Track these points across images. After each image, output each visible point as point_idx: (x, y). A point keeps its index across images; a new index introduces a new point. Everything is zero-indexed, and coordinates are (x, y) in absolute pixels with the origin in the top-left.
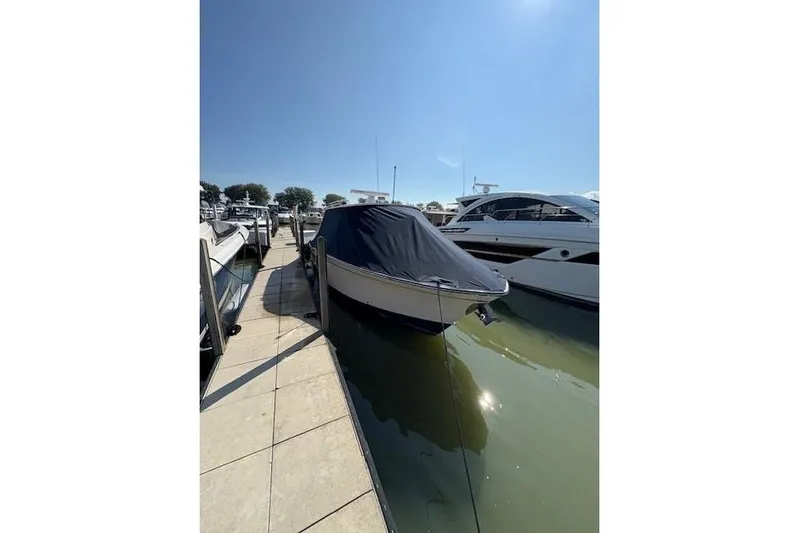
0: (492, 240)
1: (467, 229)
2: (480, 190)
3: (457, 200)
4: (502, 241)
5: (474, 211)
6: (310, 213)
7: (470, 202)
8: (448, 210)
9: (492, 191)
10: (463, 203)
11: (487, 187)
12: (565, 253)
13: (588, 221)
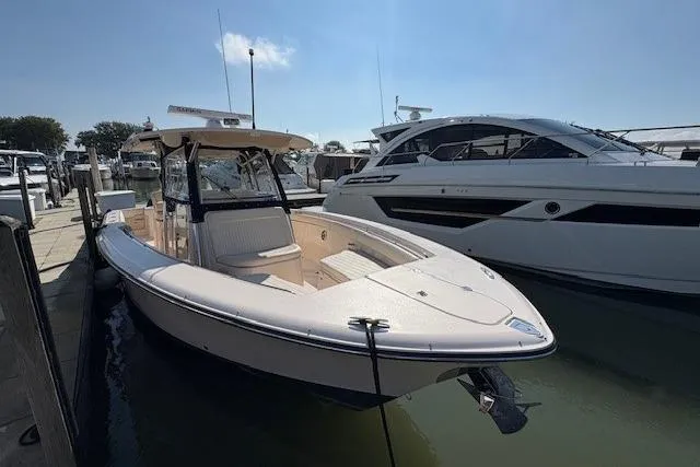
0: (436, 192)
1: (394, 177)
2: (405, 117)
3: (374, 131)
4: (452, 193)
5: (401, 148)
6: (137, 162)
7: (396, 133)
8: (355, 152)
9: (424, 116)
10: (384, 136)
11: (416, 111)
12: (552, 207)
13: (581, 156)
